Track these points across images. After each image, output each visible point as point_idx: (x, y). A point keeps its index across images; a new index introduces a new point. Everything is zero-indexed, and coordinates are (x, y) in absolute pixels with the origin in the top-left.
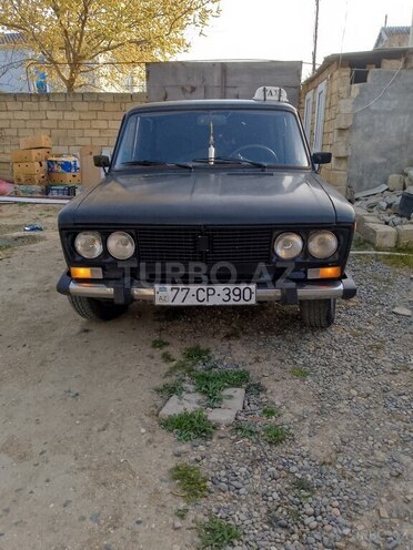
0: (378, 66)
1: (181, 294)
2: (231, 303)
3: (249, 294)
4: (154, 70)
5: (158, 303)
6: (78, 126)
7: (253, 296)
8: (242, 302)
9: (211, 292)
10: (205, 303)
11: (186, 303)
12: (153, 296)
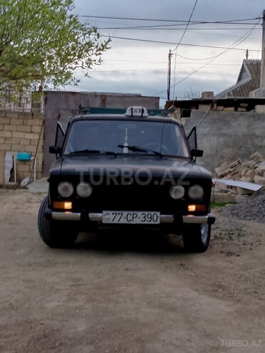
0: (197, 108)
1: (118, 217)
2: (146, 222)
3: (156, 218)
5: (104, 222)
7: (159, 219)
8: (152, 222)
9: (135, 216)
10: (131, 222)
11: (121, 222)
12: (102, 218)
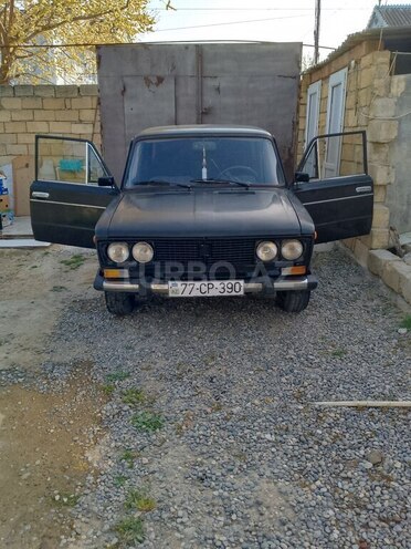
1: (189, 288)
2: (226, 294)
3: (239, 287)
4: (107, 55)
5: (171, 295)
6: (10, 129)
7: (242, 288)
8: (234, 293)
9: (210, 286)
10: (206, 294)
11: (192, 295)
12: (167, 290)
